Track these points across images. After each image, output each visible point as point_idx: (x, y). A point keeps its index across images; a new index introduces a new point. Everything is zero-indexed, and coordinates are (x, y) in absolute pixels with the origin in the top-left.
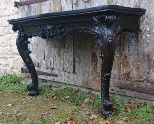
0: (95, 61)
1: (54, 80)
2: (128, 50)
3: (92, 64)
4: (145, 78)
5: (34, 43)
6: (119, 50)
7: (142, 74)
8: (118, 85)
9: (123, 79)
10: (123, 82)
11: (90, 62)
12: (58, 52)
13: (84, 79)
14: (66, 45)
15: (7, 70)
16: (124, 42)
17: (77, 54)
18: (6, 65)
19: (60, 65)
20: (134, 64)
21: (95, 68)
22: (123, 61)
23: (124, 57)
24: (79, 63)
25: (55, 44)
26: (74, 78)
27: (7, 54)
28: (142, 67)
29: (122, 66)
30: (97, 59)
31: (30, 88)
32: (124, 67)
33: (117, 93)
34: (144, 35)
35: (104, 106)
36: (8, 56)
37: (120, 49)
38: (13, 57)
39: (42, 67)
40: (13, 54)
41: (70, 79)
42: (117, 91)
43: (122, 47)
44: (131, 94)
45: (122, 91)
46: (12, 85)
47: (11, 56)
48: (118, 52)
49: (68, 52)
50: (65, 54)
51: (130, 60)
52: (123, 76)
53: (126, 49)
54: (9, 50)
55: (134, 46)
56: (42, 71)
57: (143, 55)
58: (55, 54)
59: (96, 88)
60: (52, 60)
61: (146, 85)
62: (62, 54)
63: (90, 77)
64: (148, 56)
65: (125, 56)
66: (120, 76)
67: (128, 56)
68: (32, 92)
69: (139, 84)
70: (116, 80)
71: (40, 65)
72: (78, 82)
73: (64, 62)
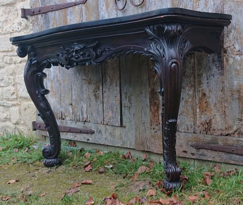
0: (155, 103)
1: (88, 140)
2: (208, 83)
3: (150, 109)
4: (235, 128)
5: (54, 78)
6: (192, 83)
7: (230, 122)
8: (194, 143)
9: (200, 132)
10: (201, 137)
11: (147, 105)
12: (94, 91)
13: (138, 135)
14: (107, 79)
15: (8, 127)
16: (200, 69)
17: (126, 93)
18: (6, 118)
19: (98, 114)
20: (218, 105)
21: (155, 115)
22: (200, 103)
23: (200, 96)
24: (130, 108)
25: (89, 79)
26: (121, 134)
27: (8, 100)
28: (231, 110)
29: (198, 110)
30: (159, 100)
31: (48, 152)
32: (202, 112)
33: (193, 157)
34: (232, 57)
35: (168, 174)
36: (10, 103)
37: (194, 82)
38: (18, 104)
39: (68, 118)
40: (19, 100)
41: (115, 136)
42: (193, 154)
43: (197, 78)
44: (214, 157)
45: (199, 153)
46: (17, 151)
47: (14, 103)
48: (191, 86)
50: (105, 95)
51: (211, 100)
52: (201, 128)
53: (205, 81)
54: (12, 92)
55: (216, 77)
56: (67, 126)
57: (232, 91)
58: (89, 95)
59: (157, 149)
60: (85, 106)
61: (238, 141)
62: (101, 95)
63: (148, 132)
64: (239, 91)
65: (202, 93)
66: (197, 128)
67: (207, 94)
68: (50, 160)
69: (227, 140)
70: (190, 135)
71: (64, 115)
72: (129, 142)
73: (104, 108)
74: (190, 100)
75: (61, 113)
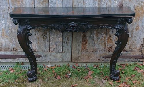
0: (85, 41)
3: (82, 43)
6: (105, 32)
8: (104, 56)
9: (107, 51)
10: (107, 53)
11: (80, 42)
12: (42, 35)
17: (66, 36)
19: (45, 47)
20: (116, 40)
21: (84, 46)
22: (108, 39)
23: (109, 36)
24: (68, 43)
29: (107, 43)
30: (87, 39)
33: (102, 62)
37: (106, 31)
39: (19, 51)
41: (57, 57)
42: (103, 60)
43: (108, 30)
45: (106, 60)
48: (104, 33)
49: (56, 35)
51: (113, 38)
52: (108, 49)
53: (111, 31)
58: (38, 37)
59: (84, 60)
62: (48, 37)
66: (105, 50)
67: (112, 36)
70: (102, 53)
72: (66, 59)
73: (50, 44)
74: (103, 38)
75: (12, 48)
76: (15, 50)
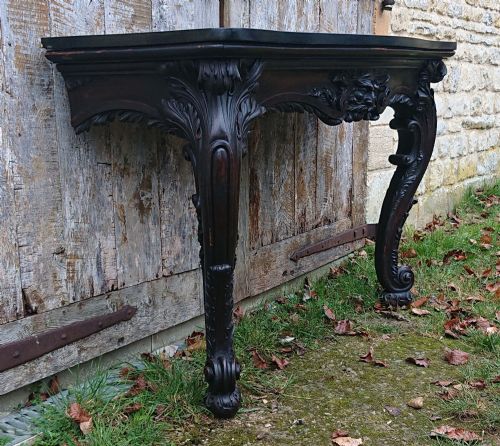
0: (254, 197)
1: (121, 340)
2: (304, 150)
3: (250, 211)
6: (291, 152)
7: (319, 207)
8: (293, 253)
9: (298, 232)
10: (298, 240)
11: (246, 204)
12: (136, 196)
21: (253, 221)
22: (298, 184)
23: (299, 171)
25: (121, 161)
29: (296, 197)
30: (259, 191)
33: (292, 277)
37: (294, 151)
39: (50, 303)
41: (184, 297)
42: (292, 273)
45: (298, 266)
48: (291, 159)
50: (164, 198)
51: (305, 177)
52: (299, 224)
58: (122, 207)
65: (300, 167)
67: (303, 169)
69: (317, 234)
70: (289, 242)
71: (36, 297)
74: (290, 181)
75: (20, 296)
76: (34, 305)
